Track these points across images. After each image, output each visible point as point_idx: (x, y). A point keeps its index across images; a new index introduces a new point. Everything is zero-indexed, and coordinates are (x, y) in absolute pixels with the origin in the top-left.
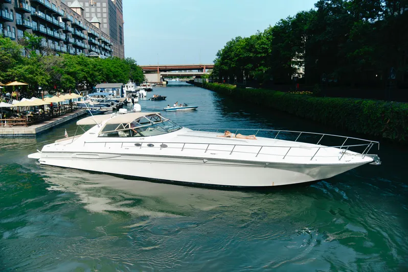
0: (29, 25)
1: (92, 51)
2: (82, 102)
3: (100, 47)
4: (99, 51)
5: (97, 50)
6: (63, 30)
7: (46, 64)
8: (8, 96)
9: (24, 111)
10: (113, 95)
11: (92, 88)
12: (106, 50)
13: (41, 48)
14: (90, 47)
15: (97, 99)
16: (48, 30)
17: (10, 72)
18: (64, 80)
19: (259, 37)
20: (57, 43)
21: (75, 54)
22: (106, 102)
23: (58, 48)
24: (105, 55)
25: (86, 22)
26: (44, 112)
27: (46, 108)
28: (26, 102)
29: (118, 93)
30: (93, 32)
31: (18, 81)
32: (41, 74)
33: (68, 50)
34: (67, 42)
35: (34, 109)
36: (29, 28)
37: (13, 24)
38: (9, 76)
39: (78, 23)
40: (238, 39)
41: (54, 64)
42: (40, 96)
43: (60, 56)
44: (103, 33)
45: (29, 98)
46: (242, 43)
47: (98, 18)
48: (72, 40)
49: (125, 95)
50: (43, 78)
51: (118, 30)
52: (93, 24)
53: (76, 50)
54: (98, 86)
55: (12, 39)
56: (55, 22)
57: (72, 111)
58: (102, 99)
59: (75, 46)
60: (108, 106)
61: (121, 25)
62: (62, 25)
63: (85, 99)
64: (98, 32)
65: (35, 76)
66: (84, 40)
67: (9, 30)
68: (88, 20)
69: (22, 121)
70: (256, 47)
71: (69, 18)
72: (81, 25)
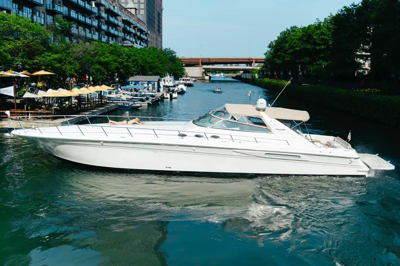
0: (59, 10)
1: (126, 40)
2: (113, 95)
3: (135, 35)
4: (134, 40)
5: (131, 39)
6: (96, 16)
7: (75, 53)
8: (33, 87)
9: (50, 104)
10: (148, 90)
11: (125, 81)
12: (142, 39)
13: (71, 36)
14: (124, 35)
15: (130, 93)
16: (79, 16)
17: (37, 59)
18: (94, 71)
19: (318, 27)
20: (88, 30)
21: (108, 42)
22: (140, 96)
23: (89, 35)
24: (140, 44)
25: (122, 8)
26: (72, 104)
27: (74, 101)
28: (51, 93)
29: (153, 88)
30: (128, 19)
31: (45, 70)
32: (70, 63)
33: (100, 39)
34: (99, 29)
35: (61, 100)
36: (59, 13)
37: (42, 9)
38: (35, 64)
39: (112, 8)
40: (294, 29)
41: (84, 52)
42: (68, 88)
43: (90, 43)
44: (139, 20)
45: (56, 89)
46: (298, 34)
47: (134, 3)
48: (104, 27)
49: (162, 90)
50: (72, 68)
51: (156, 16)
52: (129, 10)
53: (108, 38)
54: (131, 79)
55: (42, 25)
56: (88, 6)
57: (102, 105)
58: (135, 93)
59: (108, 34)
60: (142, 100)
61: (160, 12)
62: (95, 10)
63: (116, 93)
64: (134, 18)
65: (63, 65)
66: (118, 28)
67: (38, 15)
68: (123, 5)
69: (47, 114)
70: (315, 37)
71: (103, 2)
72: (116, 11)
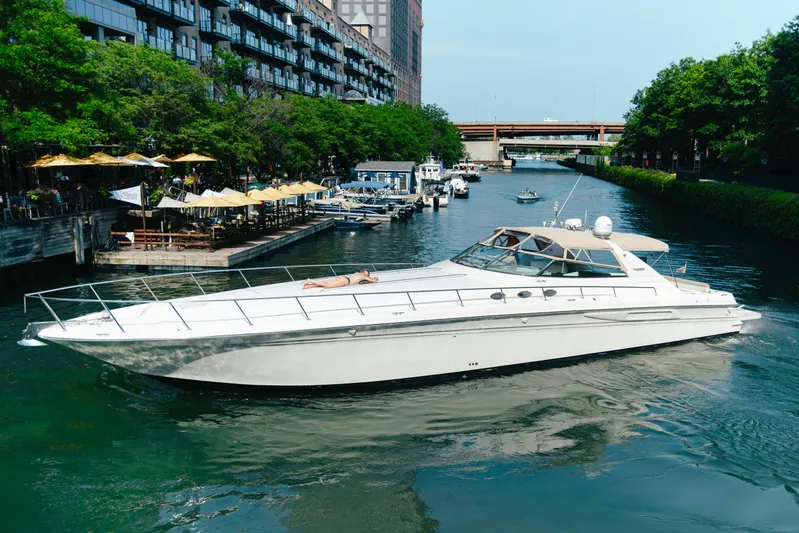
0: (224, 32)
1: (352, 88)
2: (326, 201)
3: (368, 79)
4: (366, 89)
5: (361, 87)
6: (293, 44)
7: (253, 117)
8: (176, 185)
9: (207, 218)
10: (393, 189)
11: (347, 171)
12: (380, 87)
13: (246, 82)
14: (348, 79)
15: (357, 195)
16: (262, 43)
17: (185, 132)
18: (290, 152)
19: (738, 60)
20: (278, 71)
21: (316, 94)
22: (377, 203)
23: (280, 81)
24: (378, 97)
25: (343, 25)
26: (248, 220)
27: (252, 213)
28: (211, 199)
29: (403, 185)
30: (354, 46)
31: (199, 153)
32: (245, 138)
33: (301, 87)
34: (299, 69)
35: (227, 213)
36: (224, 38)
37: (192, 31)
38: (180, 141)
39: (324, 26)
40: (686, 64)
41: (272, 116)
42: (242, 187)
43: (283, 98)
44: (376, 49)
45: (218, 190)
46: (695, 75)
47: (367, 15)
48: (310, 65)
49: (418, 188)
50: (248, 148)
51: (410, 41)
52: (357, 28)
53: (317, 86)
54: (360, 167)
55: (190, 62)
56: (278, 24)
57: (304, 221)
58: (368, 196)
59: (317, 78)
60: (381, 211)
61: (418, 33)
62: (292, 31)
63: (332, 196)
64: (366, 45)
65: (231, 143)
66: (335, 65)
67: (184, 43)
68: (346, 19)
69: (202, 239)
70: (730, 82)
71: (307, 15)
72: (332, 32)
